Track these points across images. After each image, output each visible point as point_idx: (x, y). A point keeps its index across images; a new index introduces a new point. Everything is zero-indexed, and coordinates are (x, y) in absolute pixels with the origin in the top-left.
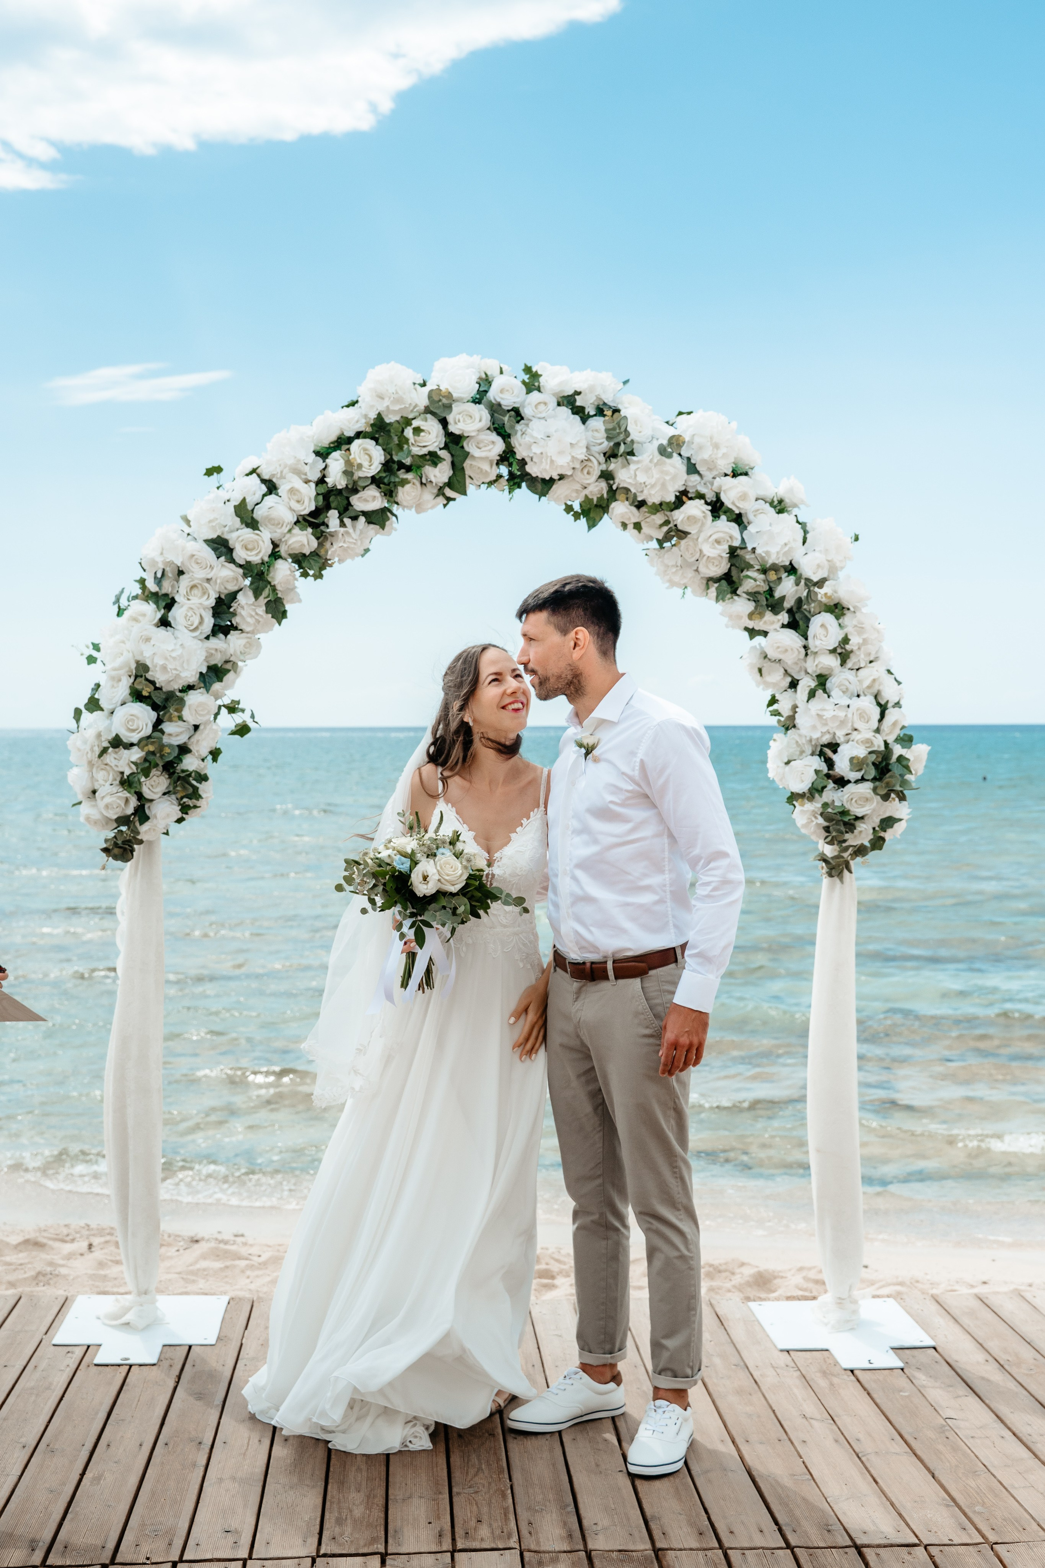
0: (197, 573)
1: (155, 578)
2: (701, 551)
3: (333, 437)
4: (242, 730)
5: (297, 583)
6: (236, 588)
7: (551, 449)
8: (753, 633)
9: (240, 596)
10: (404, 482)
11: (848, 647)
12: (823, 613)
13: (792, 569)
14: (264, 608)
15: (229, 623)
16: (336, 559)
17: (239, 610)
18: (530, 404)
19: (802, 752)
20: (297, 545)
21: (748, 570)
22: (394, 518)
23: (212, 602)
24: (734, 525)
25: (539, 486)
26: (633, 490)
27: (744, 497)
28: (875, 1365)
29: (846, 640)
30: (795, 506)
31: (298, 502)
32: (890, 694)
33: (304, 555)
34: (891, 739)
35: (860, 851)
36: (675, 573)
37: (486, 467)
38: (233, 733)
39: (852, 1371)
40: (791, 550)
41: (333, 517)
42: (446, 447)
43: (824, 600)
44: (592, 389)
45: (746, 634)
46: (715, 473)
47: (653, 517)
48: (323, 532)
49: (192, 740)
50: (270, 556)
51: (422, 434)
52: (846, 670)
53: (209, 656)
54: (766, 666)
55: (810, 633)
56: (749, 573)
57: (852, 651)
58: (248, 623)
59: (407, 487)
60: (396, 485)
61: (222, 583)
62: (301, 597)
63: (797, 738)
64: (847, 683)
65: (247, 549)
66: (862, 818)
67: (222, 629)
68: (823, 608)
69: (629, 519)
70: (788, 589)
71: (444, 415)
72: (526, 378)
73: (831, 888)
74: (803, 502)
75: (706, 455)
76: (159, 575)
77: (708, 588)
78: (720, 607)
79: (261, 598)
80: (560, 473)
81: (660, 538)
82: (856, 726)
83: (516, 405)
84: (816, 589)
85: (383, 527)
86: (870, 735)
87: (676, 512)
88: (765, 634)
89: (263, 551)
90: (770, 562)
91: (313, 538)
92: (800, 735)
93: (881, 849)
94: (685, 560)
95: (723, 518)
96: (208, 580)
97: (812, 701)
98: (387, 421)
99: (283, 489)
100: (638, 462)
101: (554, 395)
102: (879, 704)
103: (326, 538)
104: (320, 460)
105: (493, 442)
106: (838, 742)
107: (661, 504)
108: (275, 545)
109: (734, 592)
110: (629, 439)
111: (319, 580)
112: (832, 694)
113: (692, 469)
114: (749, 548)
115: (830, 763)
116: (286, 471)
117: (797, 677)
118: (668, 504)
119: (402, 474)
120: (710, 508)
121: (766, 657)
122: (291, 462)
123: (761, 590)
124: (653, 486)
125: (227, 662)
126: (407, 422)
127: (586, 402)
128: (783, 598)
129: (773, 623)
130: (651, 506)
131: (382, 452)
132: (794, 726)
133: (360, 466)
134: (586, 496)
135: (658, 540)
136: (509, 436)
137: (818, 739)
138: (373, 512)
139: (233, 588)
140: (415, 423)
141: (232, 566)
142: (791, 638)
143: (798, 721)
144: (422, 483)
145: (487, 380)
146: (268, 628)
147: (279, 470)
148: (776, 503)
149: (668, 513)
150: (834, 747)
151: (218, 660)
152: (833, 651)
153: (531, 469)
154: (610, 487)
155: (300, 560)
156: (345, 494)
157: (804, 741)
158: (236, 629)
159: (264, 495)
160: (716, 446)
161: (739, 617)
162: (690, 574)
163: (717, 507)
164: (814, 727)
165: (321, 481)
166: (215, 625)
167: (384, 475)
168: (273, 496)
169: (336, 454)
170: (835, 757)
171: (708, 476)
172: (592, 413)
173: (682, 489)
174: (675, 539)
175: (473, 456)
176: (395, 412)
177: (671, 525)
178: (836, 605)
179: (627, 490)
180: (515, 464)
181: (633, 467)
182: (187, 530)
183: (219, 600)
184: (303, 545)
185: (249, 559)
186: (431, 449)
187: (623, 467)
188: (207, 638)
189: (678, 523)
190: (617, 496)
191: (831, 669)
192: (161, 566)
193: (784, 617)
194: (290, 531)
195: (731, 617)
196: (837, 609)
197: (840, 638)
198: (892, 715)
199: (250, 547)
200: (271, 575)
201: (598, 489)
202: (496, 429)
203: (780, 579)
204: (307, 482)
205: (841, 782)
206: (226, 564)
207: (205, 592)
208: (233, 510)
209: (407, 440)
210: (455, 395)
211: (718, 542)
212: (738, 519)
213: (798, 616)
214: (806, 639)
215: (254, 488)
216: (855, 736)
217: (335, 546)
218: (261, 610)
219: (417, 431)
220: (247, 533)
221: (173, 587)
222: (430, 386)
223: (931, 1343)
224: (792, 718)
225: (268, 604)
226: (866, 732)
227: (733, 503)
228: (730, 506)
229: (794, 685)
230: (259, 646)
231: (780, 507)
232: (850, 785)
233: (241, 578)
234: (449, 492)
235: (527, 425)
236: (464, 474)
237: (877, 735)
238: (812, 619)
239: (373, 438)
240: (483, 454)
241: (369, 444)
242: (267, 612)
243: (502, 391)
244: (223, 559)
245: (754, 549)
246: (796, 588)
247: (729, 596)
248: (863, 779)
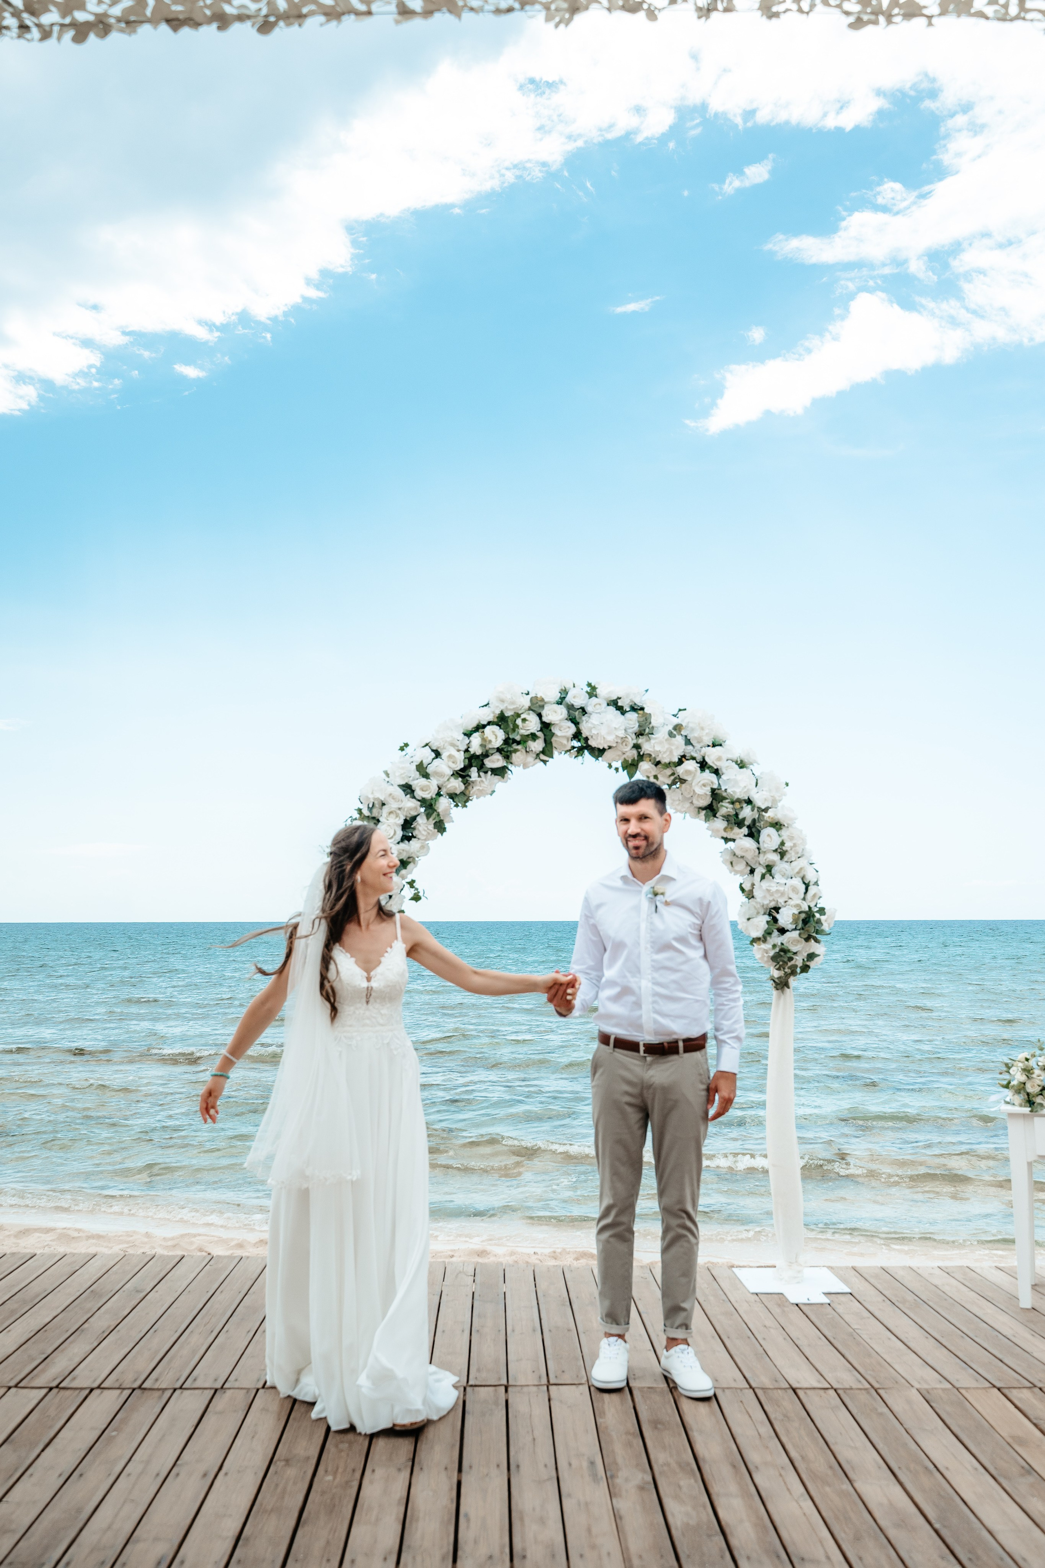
0: (392, 805)
1: (368, 807)
2: (694, 791)
3: (474, 724)
4: (416, 898)
5: (452, 811)
6: (415, 814)
7: (603, 731)
8: (726, 840)
9: (418, 819)
10: (516, 751)
11: (784, 848)
12: (769, 828)
13: (749, 802)
14: (433, 826)
15: (410, 834)
16: (475, 797)
17: (418, 827)
18: (591, 705)
19: (758, 913)
20: (452, 788)
21: (722, 801)
22: (509, 772)
23: (401, 822)
24: (714, 775)
25: (597, 753)
26: (653, 756)
27: (719, 759)
28: (812, 1301)
29: (783, 844)
30: (752, 764)
31: (453, 762)
32: (811, 877)
33: (456, 794)
34: (812, 905)
35: (793, 973)
36: (678, 804)
37: (565, 742)
38: (412, 899)
39: (797, 1305)
40: (748, 790)
41: (474, 772)
42: (541, 730)
43: (768, 820)
44: (628, 695)
45: (723, 841)
46: (702, 744)
47: (665, 771)
48: (467, 780)
49: (388, 904)
50: (436, 795)
51: (527, 722)
52: (784, 862)
53: (400, 853)
54: (735, 860)
55: (761, 840)
56: (723, 804)
57: (787, 851)
58: (423, 835)
59: (518, 753)
60: (511, 752)
61: (408, 811)
62: (454, 819)
63: (754, 903)
64: (784, 870)
65: (423, 791)
66: (795, 953)
67: (406, 838)
68: (768, 824)
69: (651, 772)
70: (747, 813)
71: (539, 711)
72: (589, 689)
73: (779, 998)
74: (755, 762)
75: (696, 735)
76: (371, 806)
77: (699, 813)
78: (707, 825)
79: (431, 819)
80: (609, 745)
81: (670, 783)
82: (790, 896)
83: (583, 706)
84: (764, 813)
85: (503, 777)
86: (799, 902)
87: (679, 768)
88: (734, 840)
89: (433, 791)
90: (736, 797)
91: (462, 784)
92: (757, 903)
93: (807, 972)
94: (685, 797)
95: (707, 771)
96: (400, 809)
97: (763, 881)
98: (506, 715)
99: (444, 755)
100: (655, 739)
101: (606, 699)
102: (804, 883)
103: (469, 784)
104: (466, 738)
105: (569, 727)
106: (780, 906)
107: (669, 763)
108: (440, 788)
109: (715, 816)
110: (651, 726)
111: (465, 808)
112: (775, 876)
113: (688, 742)
114: (723, 789)
115: (775, 920)
116: (446, 745)
117: (754, 867)
118: (674, 763)
119: (515, 746)
120: (699, 765)
121: (735, 855)
122: (448, 740)
123: (731, 814)
124: (665, 753)
125: (409, 858)
126: (518, 715)
127: (624, 703)
128: (744, 819)
129: (738, 834)
130: (663, 765)
131: (503, 733)
132: (753, 897)
133: (490, 741)
134: (625, 759)
135: (668, 784)
136: (578, 723)
137: (767, 905)
138: (497, 769)
139: (414, 813)
140: (523, 716)
141: (414, 800)
142: (749, 843)
143: (755, 893)
144: (526, 751)
145: (565, 690)
146: (433, 837)
147: (442, 744)
148: (739, 762)
149: (674, 768)
150: (777, 909)
151: (404, 857)
152: (776, 851)
153: (592, 743)
154: (639, 753)
155: (452, 796)
156: (481, 758)
157: (759, 906)
158: (415, 837)
159: (433, 759)
160: (702, 729)
161: (718, 831)
162: (687, 805)
163: (703, 765)
164: (765, 897)
165: (467, 751)
166: (403, 836)
167: (504, 746)
168: (439, 759)
169: (476, 735)
170: (778, 916)
171: (698, 746)
172: (628, 709)
173: (682, 754)
174: (678, 785)
175: (557, 736)
176: (510, 710)
177: (675, 776)
178: (776, 824)
179: (650, 755)
180: (582, 740)
181: (652, 741)
182: (387, 779)
183: (406, 820)
184: (456, 788)
185: (424, 796)
186: (532, 731)
187: (647, 741)
188: (398, 843)
189: (680, 774)
190: (644, 759)
191: (774, 862)
192: (372, 800)
193: (745, 830)
194: (448, 780)
195: (713, 831)
196: (777, 825)
197: (779, 843)
198: (812, 890)
199: (425, 789)
200: (437, 806)
201: (632, 754)
202: (571, 720)
203: (742, 808)
204: (459, 751)
205: (782, 931)
206: (411, 799)
207: (397, 816)
208: (415, 767)
209: (518, 726)
210: (546, 700)
211: (704, 785)
212: (716, 772)
213: (753, 830)
214: (759, 843)
215: (429, 755)
216: (791, 902)
217: (475, 788)
218: (431, 827)
219: (524, 720)
220: (423, 781)
221: (379, 813)
222: (532, 695)
223: (849, 1290)
224: (751, 891)
225: (435, 824)
226: (797, 900)
227: (713, 763)
228: (711, 764)
229: (752, 871)
230: (428, 849)
231: (742, 765)
232: (788, 933)
233: (419, 807)
234: (543, 757)
235: (589, 717)
236: (552, 746)
237: (804, 902)
238: (762, 831)
239: (498, 725)
240: (564, 734)
241: (495, 728)
242: (434, 828)
243: (574, 697)
244: (408, 796)
245: (726, 790)
246: (751, 813)
247: (712, 818)
248: (795, 929)
